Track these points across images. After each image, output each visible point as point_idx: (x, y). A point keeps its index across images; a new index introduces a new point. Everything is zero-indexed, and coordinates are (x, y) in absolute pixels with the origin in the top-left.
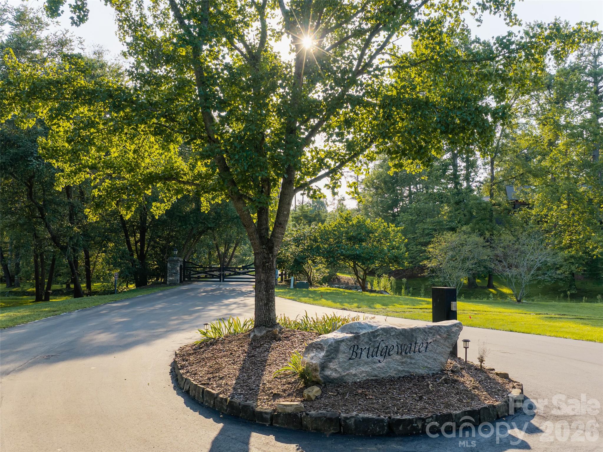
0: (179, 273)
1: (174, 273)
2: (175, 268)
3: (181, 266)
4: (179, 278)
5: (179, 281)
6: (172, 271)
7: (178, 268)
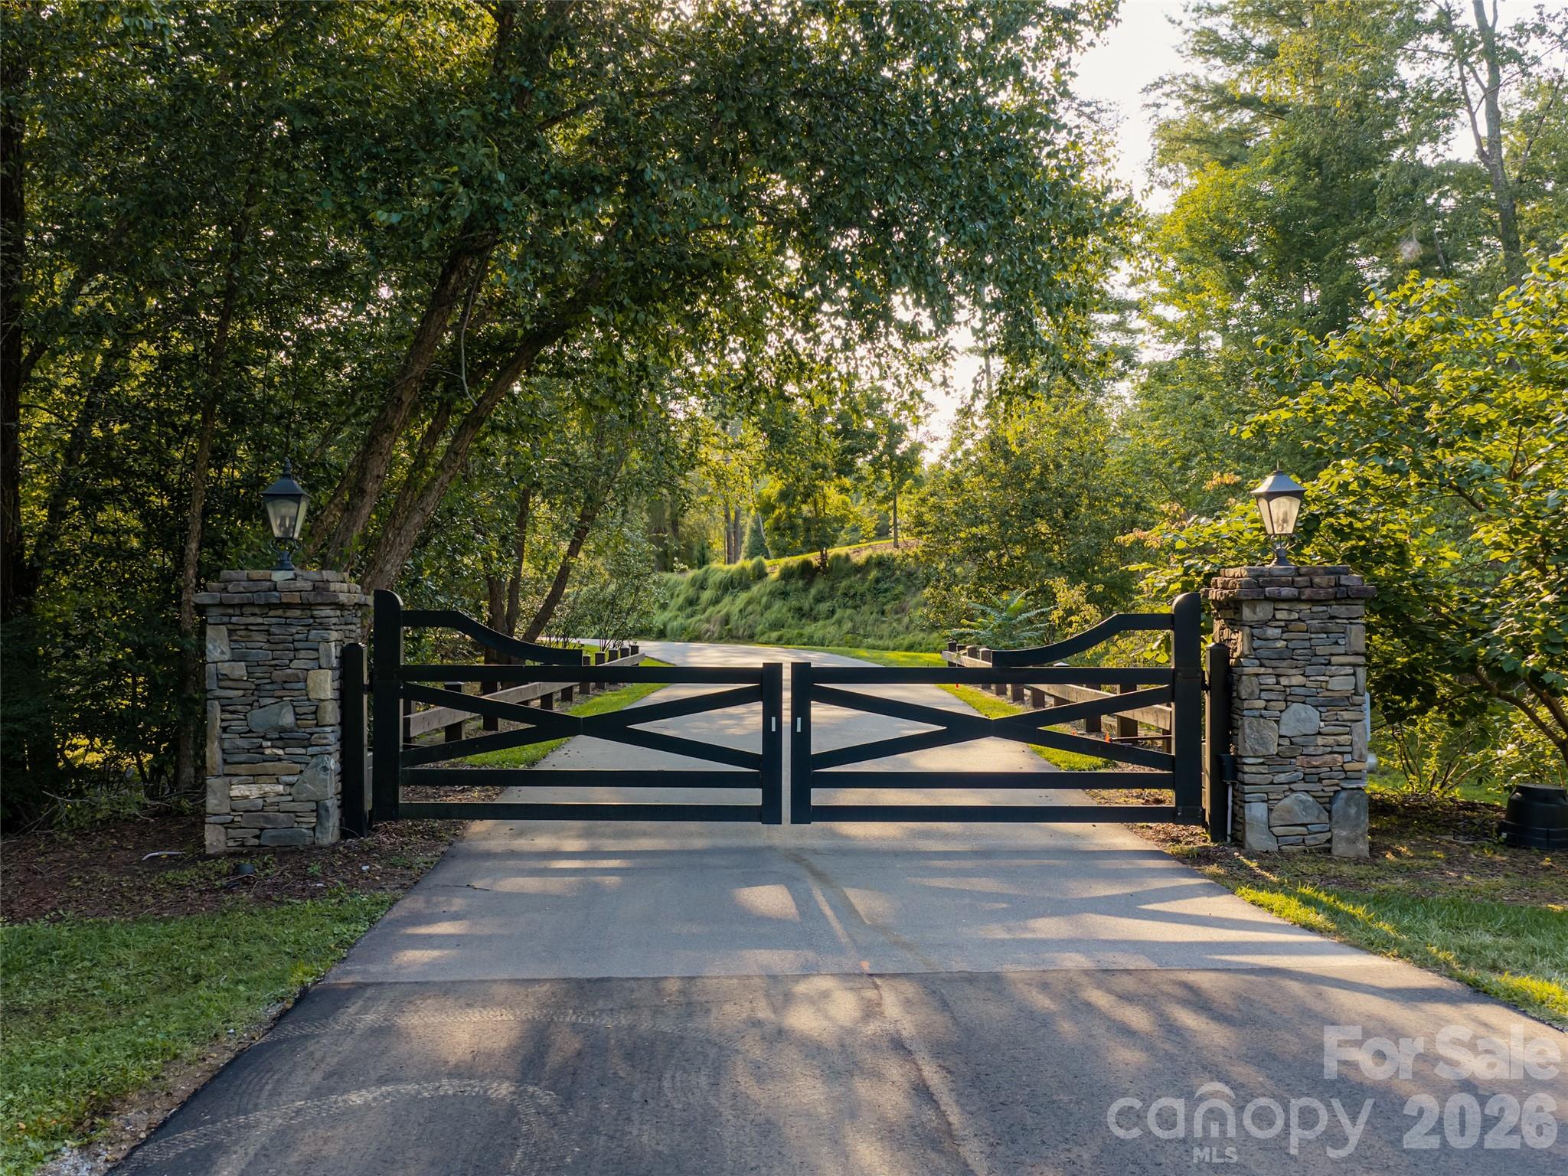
0: (331, 737)
1: (283, 737)
2: (291, 686)
3: (349, 656)
4: (330, 789)
5: (334, 821)
6: (257, 717)
7: (325, 685)
